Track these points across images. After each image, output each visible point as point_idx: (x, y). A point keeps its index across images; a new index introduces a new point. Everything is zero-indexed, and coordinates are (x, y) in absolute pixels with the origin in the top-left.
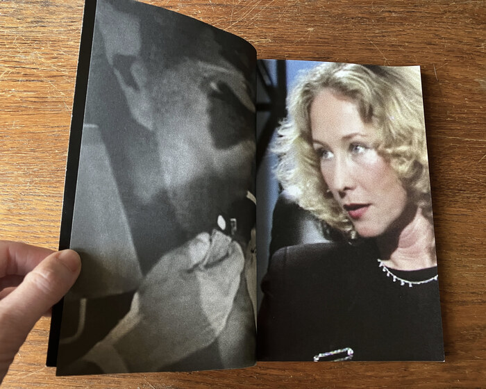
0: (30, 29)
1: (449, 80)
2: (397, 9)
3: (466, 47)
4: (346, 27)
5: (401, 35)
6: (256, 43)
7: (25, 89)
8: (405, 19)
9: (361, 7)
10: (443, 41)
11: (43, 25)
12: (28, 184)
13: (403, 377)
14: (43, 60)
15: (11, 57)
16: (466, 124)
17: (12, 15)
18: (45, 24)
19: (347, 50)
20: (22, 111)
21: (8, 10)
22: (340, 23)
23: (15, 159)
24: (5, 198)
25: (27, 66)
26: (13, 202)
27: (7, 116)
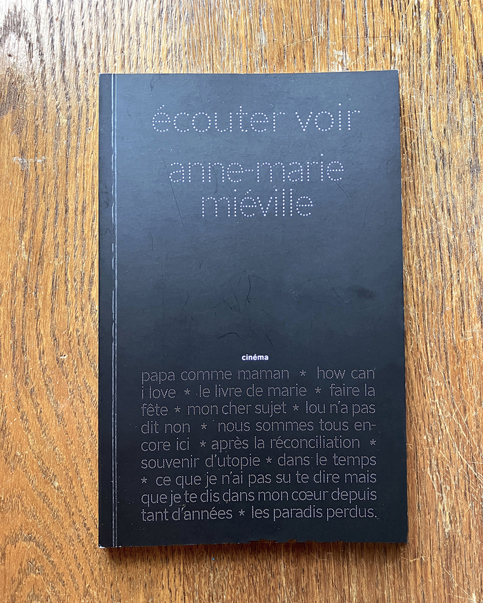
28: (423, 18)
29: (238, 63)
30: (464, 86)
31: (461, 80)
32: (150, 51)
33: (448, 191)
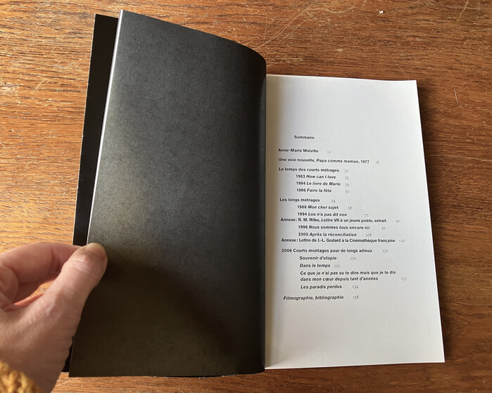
0: (68, 40)
1: (469, 104)
2: (420, 34)
3: (484, 73)
4: (374, 49)
5: (424, 59)
6: (288, 62)
7: (62, 99)
8: (428, 44)
9: (387, 31)
10: (464, 66)
11: (80, 36)
12: (64, 193)
13: (425, 386)
14: (80, 71)
15: (49, 67)
16: (484, 146)
17: (50, 25)
18: (83, 36)
19: (375, 72)
20: (58, 120)
21: (46, 20)
22: (367, 45)
23: (50, 169)
24: (42, 206)
25: (65, 77)
26: (49, 210)
27: (44, 125)
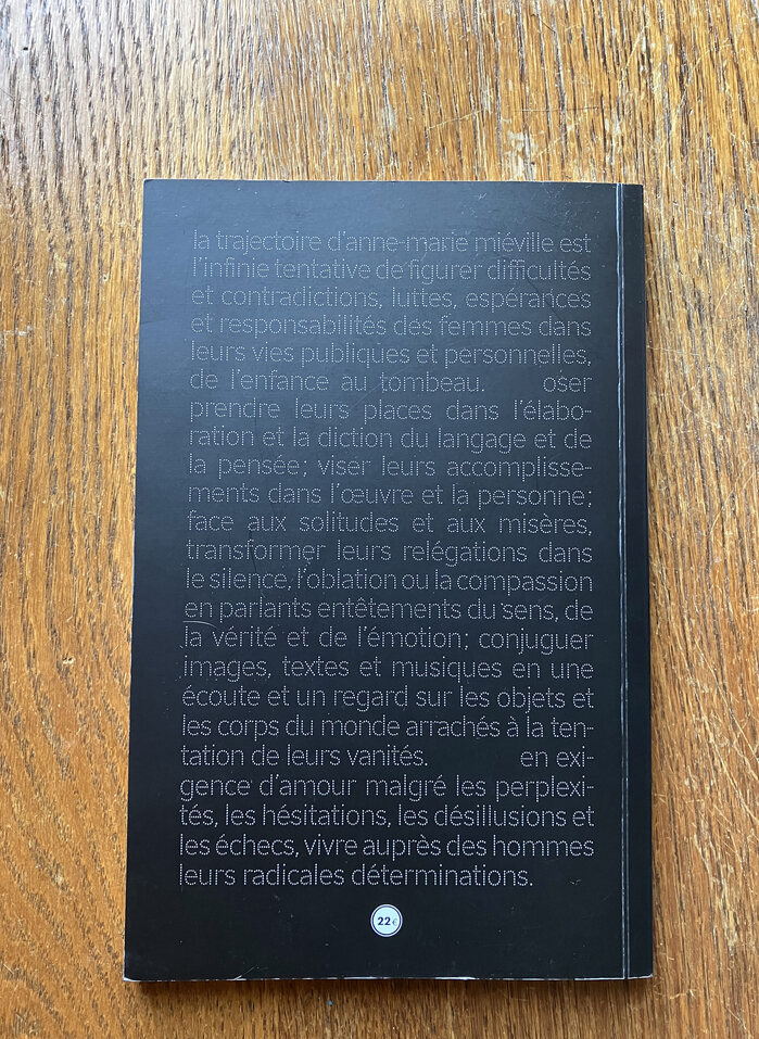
28: (657, 75)
29: (349, 159)
30: (729, 184)
31: (724, 176)
32: (202, 147)
33: (711, 360)
